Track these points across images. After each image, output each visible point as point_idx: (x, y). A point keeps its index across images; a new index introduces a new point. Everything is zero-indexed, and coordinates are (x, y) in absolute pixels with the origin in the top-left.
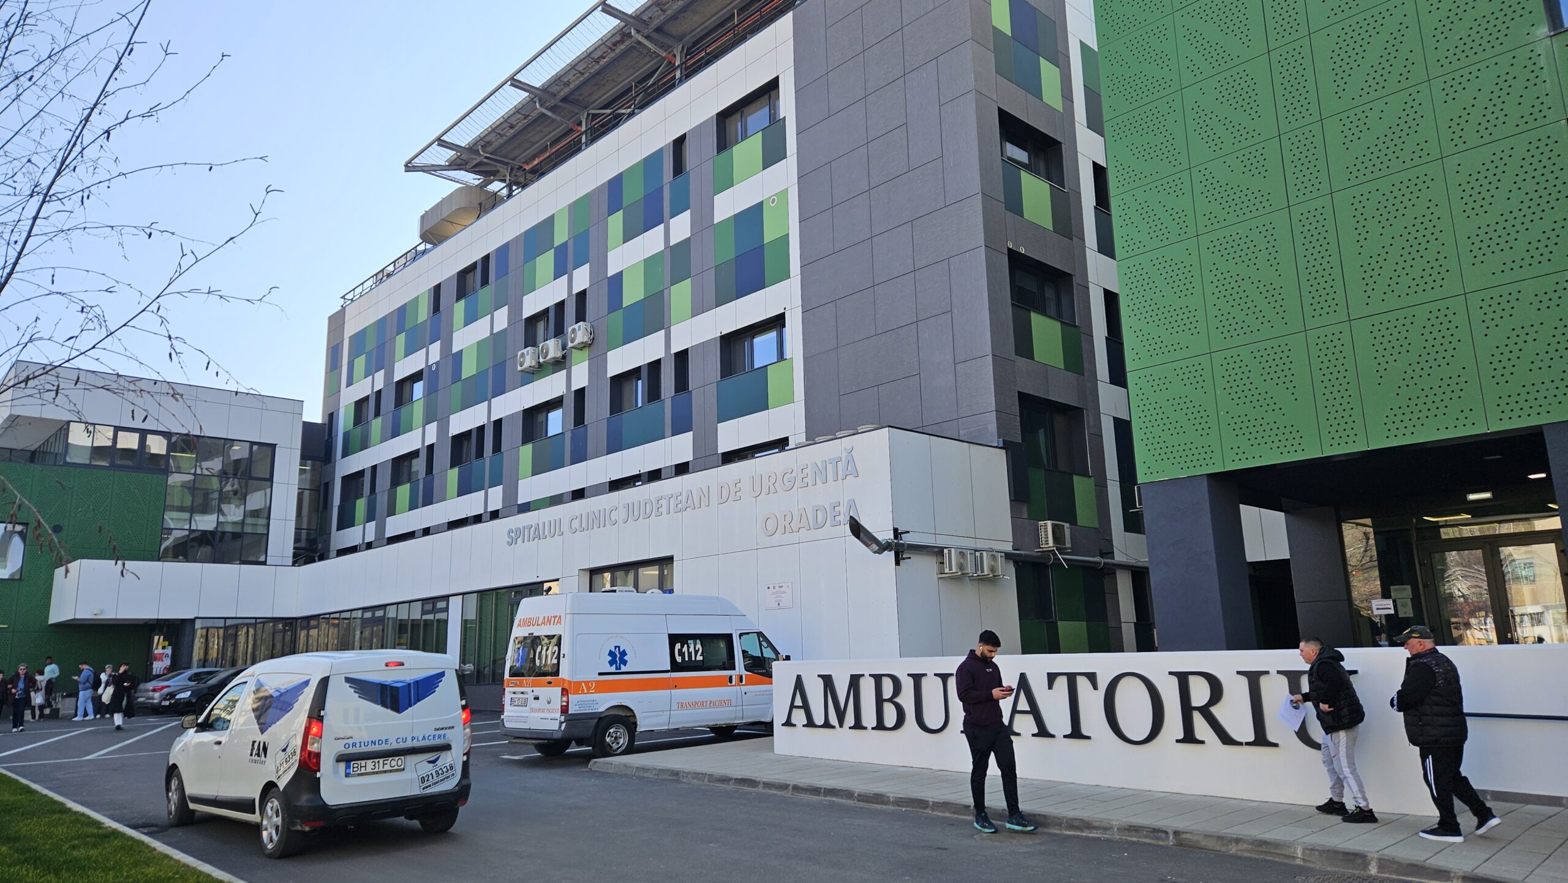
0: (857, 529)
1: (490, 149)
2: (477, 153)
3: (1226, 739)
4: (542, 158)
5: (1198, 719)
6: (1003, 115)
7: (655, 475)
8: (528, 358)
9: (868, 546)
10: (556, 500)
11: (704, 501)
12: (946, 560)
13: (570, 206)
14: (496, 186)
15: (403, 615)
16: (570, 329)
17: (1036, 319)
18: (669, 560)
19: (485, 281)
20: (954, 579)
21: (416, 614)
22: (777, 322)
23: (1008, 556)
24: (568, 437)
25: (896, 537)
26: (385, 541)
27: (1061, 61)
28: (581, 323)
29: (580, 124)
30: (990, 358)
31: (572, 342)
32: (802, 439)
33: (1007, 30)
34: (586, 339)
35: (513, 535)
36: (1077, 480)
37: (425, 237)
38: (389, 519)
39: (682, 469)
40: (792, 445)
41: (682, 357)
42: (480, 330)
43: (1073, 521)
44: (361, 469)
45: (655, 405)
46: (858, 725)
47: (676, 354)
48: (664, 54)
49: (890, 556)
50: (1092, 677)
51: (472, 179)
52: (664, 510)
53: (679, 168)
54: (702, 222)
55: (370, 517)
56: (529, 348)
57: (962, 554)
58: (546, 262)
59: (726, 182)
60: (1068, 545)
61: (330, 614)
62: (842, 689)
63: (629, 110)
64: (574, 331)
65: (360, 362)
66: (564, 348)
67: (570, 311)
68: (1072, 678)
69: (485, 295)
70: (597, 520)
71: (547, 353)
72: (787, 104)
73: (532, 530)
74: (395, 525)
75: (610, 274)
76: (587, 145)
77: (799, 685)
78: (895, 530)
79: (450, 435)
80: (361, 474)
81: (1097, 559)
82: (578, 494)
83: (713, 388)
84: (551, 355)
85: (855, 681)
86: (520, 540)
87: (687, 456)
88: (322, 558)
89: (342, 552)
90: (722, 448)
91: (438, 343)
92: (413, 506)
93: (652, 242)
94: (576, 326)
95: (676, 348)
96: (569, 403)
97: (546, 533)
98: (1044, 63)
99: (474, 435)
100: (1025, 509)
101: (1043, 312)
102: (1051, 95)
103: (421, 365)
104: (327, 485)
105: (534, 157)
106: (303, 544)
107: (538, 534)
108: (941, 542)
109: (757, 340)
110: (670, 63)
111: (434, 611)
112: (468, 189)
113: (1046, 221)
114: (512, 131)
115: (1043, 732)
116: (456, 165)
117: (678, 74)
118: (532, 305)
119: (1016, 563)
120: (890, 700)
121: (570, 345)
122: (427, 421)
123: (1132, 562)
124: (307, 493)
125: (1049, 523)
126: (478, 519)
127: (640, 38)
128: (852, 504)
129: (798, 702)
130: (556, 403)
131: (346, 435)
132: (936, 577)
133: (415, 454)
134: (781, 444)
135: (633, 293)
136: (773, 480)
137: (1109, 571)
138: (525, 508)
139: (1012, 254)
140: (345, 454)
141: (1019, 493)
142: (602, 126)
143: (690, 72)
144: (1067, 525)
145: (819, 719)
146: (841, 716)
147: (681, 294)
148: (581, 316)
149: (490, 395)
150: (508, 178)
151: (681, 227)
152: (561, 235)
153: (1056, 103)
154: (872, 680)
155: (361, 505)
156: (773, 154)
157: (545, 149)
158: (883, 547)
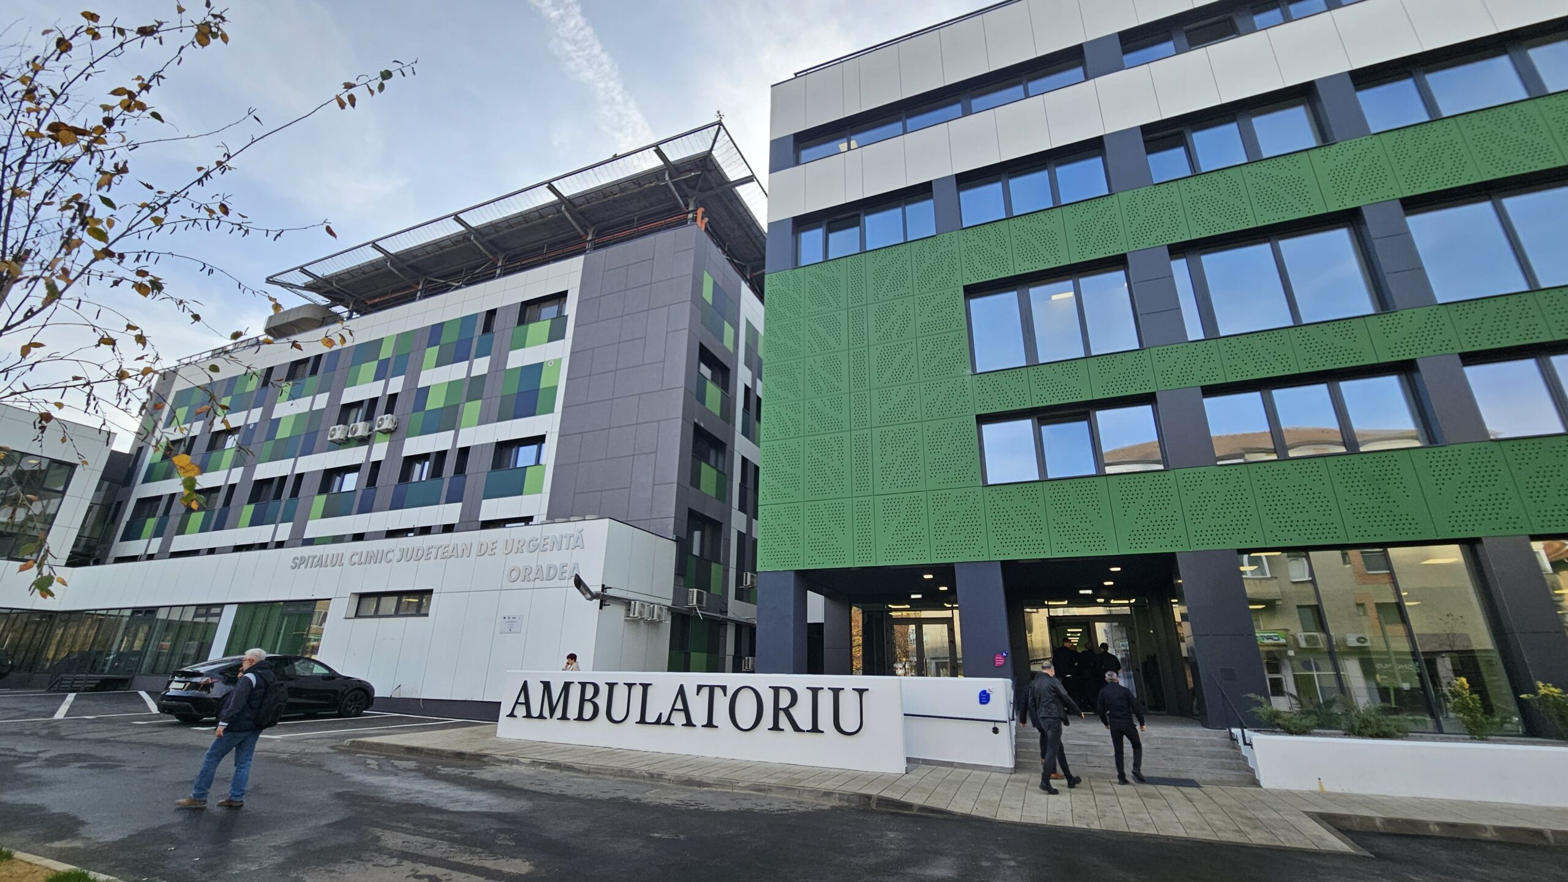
0: (579, 583)
1: (342, 284)
2: (331, 284)
3: (796, 728)
4: (382, 299)
5: (782, 717)
6: (702, 346)
7: (426, 531)
8: (339, 432)
9: (584, 594)
10: (338, 539)
11: (466, 552)
12: (632, 609)
13: (398, 335)
14: (339, 309)
15: (175, 616)
16: (379, 418)
17: (704, 466)
18: (430, 592)
19: (314, 372)
20: (635, 621)
21: (188, 617)
22: (539, 440)
23: (669, 608)
24: (359, 493)
25: (603, 591)
26: (168, 555)
27: (736, 326)
28: (389, 415)
29: (418, 284)
30: (675, 485)
31: (379, 426)
32: (544, 518)
33: (710, 301)
34: (391, 427)
35: (298, 561)
36: (714, 566)
37: (268, 331)
38: (176, 538)
39: (448, 528)
40: (535, 521)
41: (464, 452)
42: (303, 405)
43: (708, 591)
44: (159, 494)
45: (436, 481)
46: (564, 717)
47: (460, 449)
48: (491, 257)
49: (597, 602)
50: (724, 688)
51: (322, 300)
52: (432, 556)
53: (488, 328)
54: (498, 365)
55: (157, 533)
56: (341, 426)
57: (643, 606)
58: (370, 368)
59: (520, 343)
60: (704, 605)
61: (96, 610)
62: (556, 692)
63: (457, 284)
64: (382, 419)
65: (181, 413)
66: (371, 430)
67: (381, 406)
68: (712, 688)
69: (311, 381)
70: (373, 558)
71: (356, 431)
72: (571, 308)
73: (316, 560)
74: (179, 543)
75: (420, 386)
76: (420, 299)
77: (525, 688)
78: (603, 586)
79: (254, 479)
80: (158, 498)
81: (718, 615)
82: (359, 537)
83: (484, 477)
84: (358, 434)
85: (567, 686)
86: (303, 566)
87: (454, 519)
88: (97, 562)
89: (119, 560)
90: (482, 518)
91: (260, 409)
92: (204, 529)
93: (458, 371)
94: (385, 417)
95: (461, 444)
96: (366, 471)
97: (328, 563)
98: (726, 324)
99: (276, 483)
100: (682, 580)
101: (708, 462)
102: (728, 343)
103: (241, 423)
104: (120, 504)
105: (375, 297)
106: (79, 550)
107: (321, 563)
108: (630, 596)
109: (522, 449)
110: (493, 263)
111: (207, 615)
112: (316, 306)
113: (717, 411)
114: (364, 276)
115: (689, 723)
116: (308, 287)
117: (498, 271)
118: (349, 396)
119: (672, 614)
120: (590, 700)
121: (376, 429)
122: (235, 465)
123: (736, 618)
124: (96, 508)
125: (695, 590)
126: (263, 546)
127: (476, 242)
128: (576, 566)
129: (522, 700)
130: (355, 468)
131: (151, 467)
132: (623, 618)
133: (217, 489)
134: (528, 520)
135: (435, 402)
136: (521, 544)
137: (723, 623)
138: (310, 542)
139: (696, 426)
140: (145, 481)
141: (681, 571)
142: (435, 289)
143: (507, 272)
144: (705, 592)
145: (535, 712)
146: (552, 711)
147: (472, 409)
148: (389, 409)
149: (298, 453)
150: (351, 306)
151: (481, 366)
152: (386, 353)
153: (730, 347)
154: (580, 686)
155: (151, 523)
156: (556, 333)
157: (386, 294)
158: (594, 596)
